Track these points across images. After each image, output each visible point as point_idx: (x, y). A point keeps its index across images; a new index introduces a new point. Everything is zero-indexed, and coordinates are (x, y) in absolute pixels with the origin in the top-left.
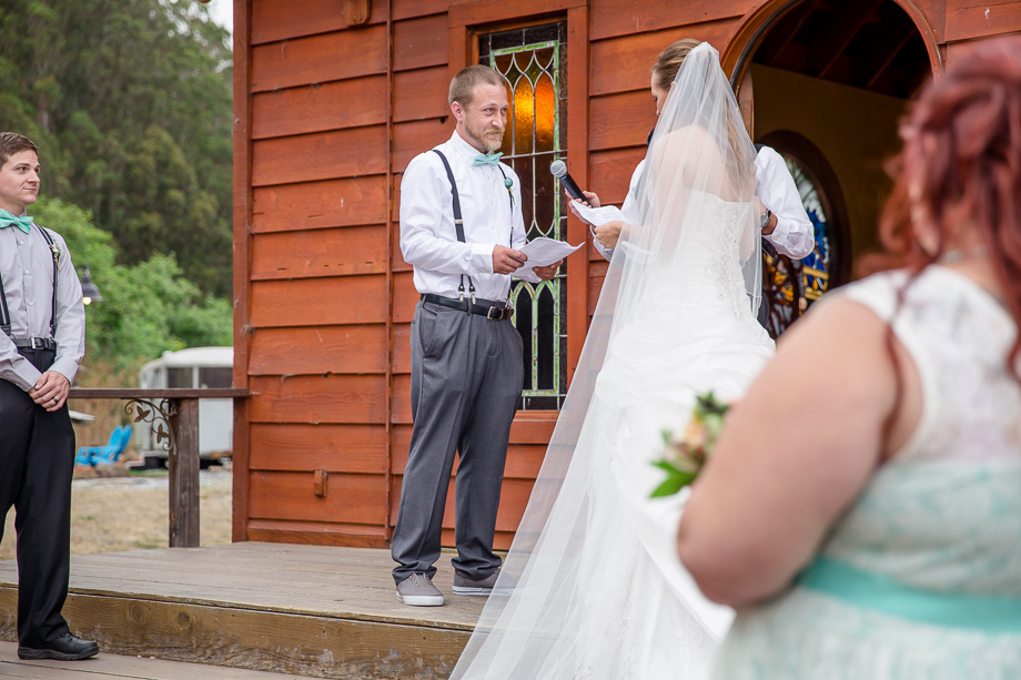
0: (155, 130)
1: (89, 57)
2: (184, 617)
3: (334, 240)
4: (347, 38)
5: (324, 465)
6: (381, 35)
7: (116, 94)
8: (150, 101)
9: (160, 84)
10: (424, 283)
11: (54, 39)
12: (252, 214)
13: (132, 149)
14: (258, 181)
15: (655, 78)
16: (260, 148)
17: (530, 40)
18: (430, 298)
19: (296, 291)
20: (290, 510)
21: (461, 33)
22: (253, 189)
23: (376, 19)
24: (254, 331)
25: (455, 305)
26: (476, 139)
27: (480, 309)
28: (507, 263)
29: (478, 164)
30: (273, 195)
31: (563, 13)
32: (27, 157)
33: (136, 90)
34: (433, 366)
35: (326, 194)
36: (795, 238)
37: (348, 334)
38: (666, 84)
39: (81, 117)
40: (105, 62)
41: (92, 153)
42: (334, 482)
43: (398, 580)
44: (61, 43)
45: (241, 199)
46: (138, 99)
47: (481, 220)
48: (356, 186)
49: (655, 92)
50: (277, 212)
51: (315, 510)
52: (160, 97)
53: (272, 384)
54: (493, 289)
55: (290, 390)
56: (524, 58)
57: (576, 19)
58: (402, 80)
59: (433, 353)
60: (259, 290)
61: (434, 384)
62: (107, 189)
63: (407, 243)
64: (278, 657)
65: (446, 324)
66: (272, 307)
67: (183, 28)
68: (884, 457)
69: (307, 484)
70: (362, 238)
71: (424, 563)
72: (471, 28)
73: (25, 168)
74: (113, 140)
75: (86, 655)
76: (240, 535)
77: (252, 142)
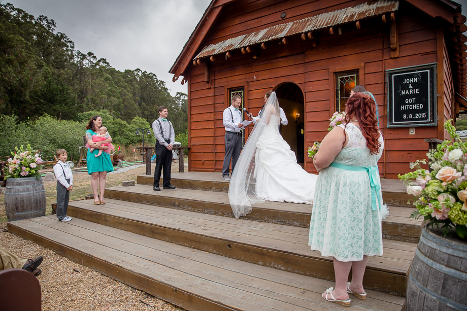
0: (155, 105)
1: (145, 93)
2: (189, 182)
3: (205, 123)
4: (207, 90)
5: (204, 159)
6: (213, 90)
7: (149, 100)
8: (155, 101)
9: (156, 98)
10: (227, 129)
11: (139, 91)
12: (191, 119)
13: (152, 109)
14: (192, 113)
15: (266, 96)
16: (192, 108)
17: (238, 90)
18: (228, 132)
19: (198, 131)
20: (198, 166)
21: (227, 89)
22: (191, 115)
23: (212, 87)
24: (191, 138)
25: (232, 133)
26: (235, 106)
27: (236, 133)
28: (240, 126)
29: (235, 110)
30: (194, 116)
31: (244, 86)
32: (166, 110)
33: (152, 99)
34: (229, 142)
35: (203, 115)
36: (284, 122)
37: (207, 138)
38: (267, 97)
39: (143, 103)
40: (147, 94)
41: (145, 110)
42: (205, 162)
43: (223, 176)
44: (140, 91)
45: (189, 116)
46: (152, 100)
47: (236, 119)
48: (209, 114)
49: (265, 98)
50: (195, 118)
51: (202, 166)
52: (156, 100)
53: (195, 146)
54: (238, 130)
55: (198, 147)
56: (237, 93)
57: (246, 87)
58: (216, 97)
59: (229, 140)
60: (192, 131)
61: (229, 145)
62: (147, 115)
63: (224, 123)
64: (205, 188)
65: (231, 136)
66: (194, 134)
67: (160, 88)
68: (343, 148)
69: (201, 162)
70: (210, 122)
71: (227, 174)
72: (228, 89)
73: (166, 111)
74: (148, 107)
75: (174, 188)
76: (190, 170)
77: (191, 107)
